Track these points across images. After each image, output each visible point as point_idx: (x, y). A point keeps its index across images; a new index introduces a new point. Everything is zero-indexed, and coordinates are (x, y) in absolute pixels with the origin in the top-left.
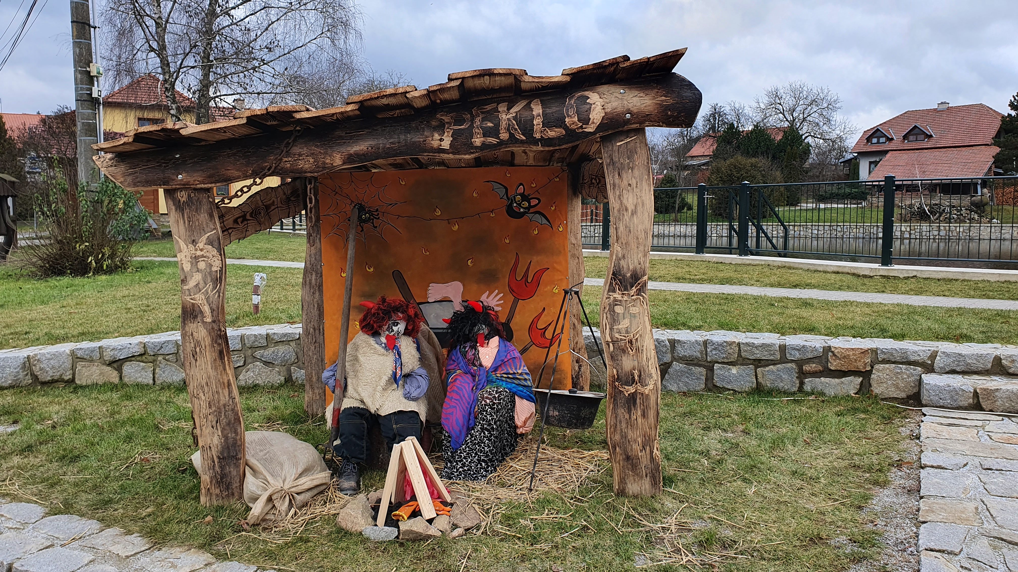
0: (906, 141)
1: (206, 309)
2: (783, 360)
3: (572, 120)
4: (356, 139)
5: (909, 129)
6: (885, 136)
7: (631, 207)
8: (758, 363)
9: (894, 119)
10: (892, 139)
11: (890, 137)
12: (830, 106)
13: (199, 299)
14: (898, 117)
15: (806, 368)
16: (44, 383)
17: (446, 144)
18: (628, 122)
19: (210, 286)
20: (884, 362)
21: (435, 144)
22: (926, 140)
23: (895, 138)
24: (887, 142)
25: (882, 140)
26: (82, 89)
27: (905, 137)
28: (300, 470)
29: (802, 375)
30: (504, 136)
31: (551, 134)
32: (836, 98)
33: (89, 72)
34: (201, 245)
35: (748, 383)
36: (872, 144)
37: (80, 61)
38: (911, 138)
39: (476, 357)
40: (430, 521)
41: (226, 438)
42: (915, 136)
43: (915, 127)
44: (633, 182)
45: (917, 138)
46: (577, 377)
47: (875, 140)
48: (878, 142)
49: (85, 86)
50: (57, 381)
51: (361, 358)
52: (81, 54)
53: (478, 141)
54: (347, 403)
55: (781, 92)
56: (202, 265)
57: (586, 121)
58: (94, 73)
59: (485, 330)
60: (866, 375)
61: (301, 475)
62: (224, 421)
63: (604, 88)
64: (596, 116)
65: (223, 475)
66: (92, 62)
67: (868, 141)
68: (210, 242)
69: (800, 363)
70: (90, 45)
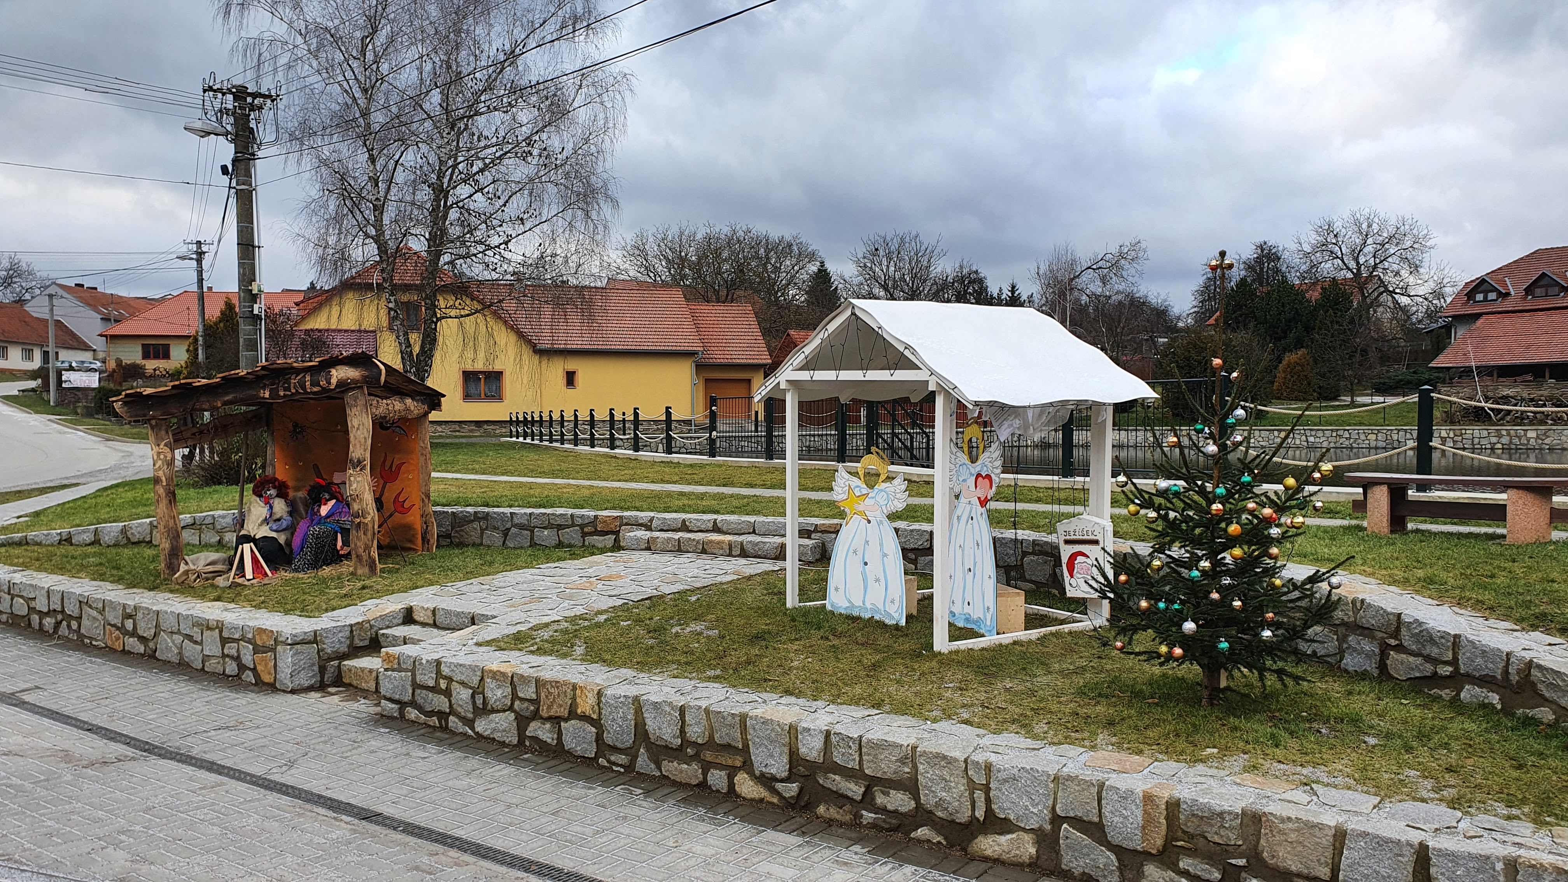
0: (1530, 297)
1: (164, 479)
2: (573, 525)
3: (323, 383)
4: (228, 394)
5: (1534, 278)
6: (1496, 290)
7: (356, 426)
8: (560, 527)
9: (1515, 262)
10: (1508, 294)
11: (1504, 291)
12: (1416, 246)
13: (161, 473)
14: (1521, 259)
15: (586, 530)
16: (133, 543)
17: (267, 395)
18: (349, 384)
19: (166, 467)
20: (627, 524)
21: (262, 395)
22: (1562, 294)
23: (1513, 293)
24: (1500, 300)
25: (1492, 296)
26: (245, 307)
27: (1528, 291)
28: (208, 562)
29: (584, 535)
30: (293, 391)
31: (315, 389)
32: (1425, 232)
33: (251, 290)
34: (161, 446)
35: (554, 541)
36: (1475, 302)
37: (244, 280)
38: (1538, 291)
39: (319, 511)
40: (249, 580)
41: (172, 543)
42: (1543, 290)
43: (1544, 275)
44: (357, 413)
45: (1547, 293)
46: (426, 533)
47: (1480, 297)
48: (1485, 299)
49: (247, 304)
50: (142, 542)
51: (252, 509)
52: (244, 274)
53: (282, 393)
54: (243, 533)
55: (1338, 226)
56: (162, 457)
57: (329, 383)
58: (255, 291)
59: (327, 496)
60: (617, 533)
61: (208, 565)
62: (171, 536)
63: (338, 367)
64: (334, 381)
65: (171, 564)
66: (254, 281)
67: (1469, 299)
68: (166, 445)
69: (582, 527)
70: (253, 265)
